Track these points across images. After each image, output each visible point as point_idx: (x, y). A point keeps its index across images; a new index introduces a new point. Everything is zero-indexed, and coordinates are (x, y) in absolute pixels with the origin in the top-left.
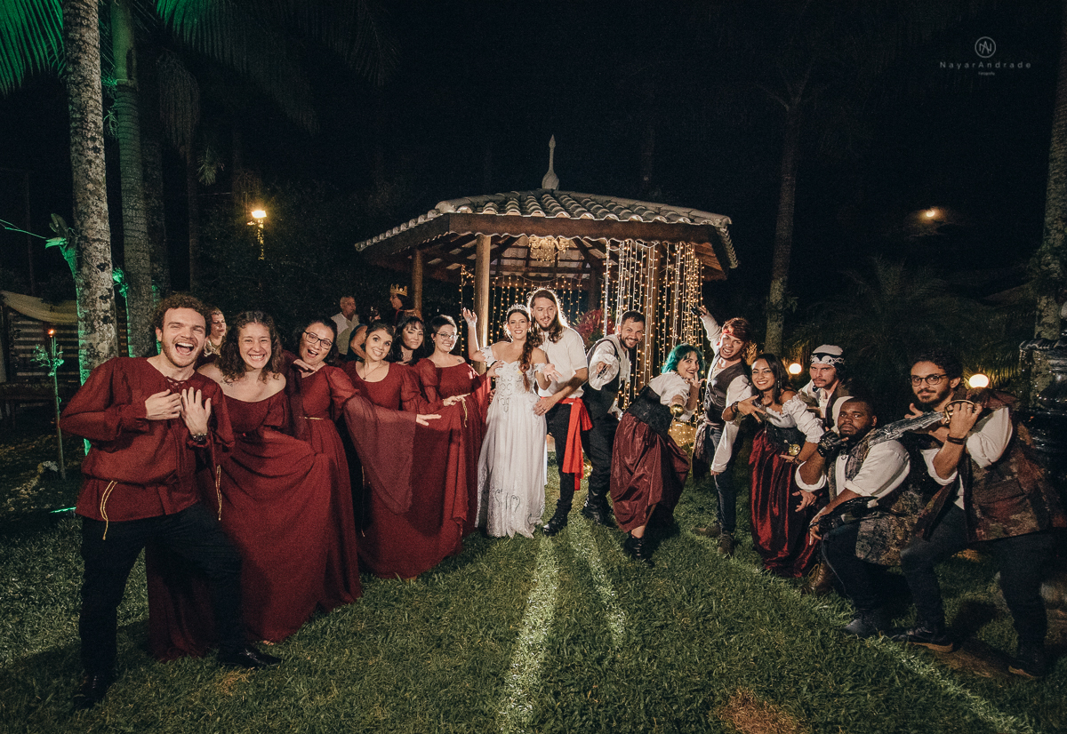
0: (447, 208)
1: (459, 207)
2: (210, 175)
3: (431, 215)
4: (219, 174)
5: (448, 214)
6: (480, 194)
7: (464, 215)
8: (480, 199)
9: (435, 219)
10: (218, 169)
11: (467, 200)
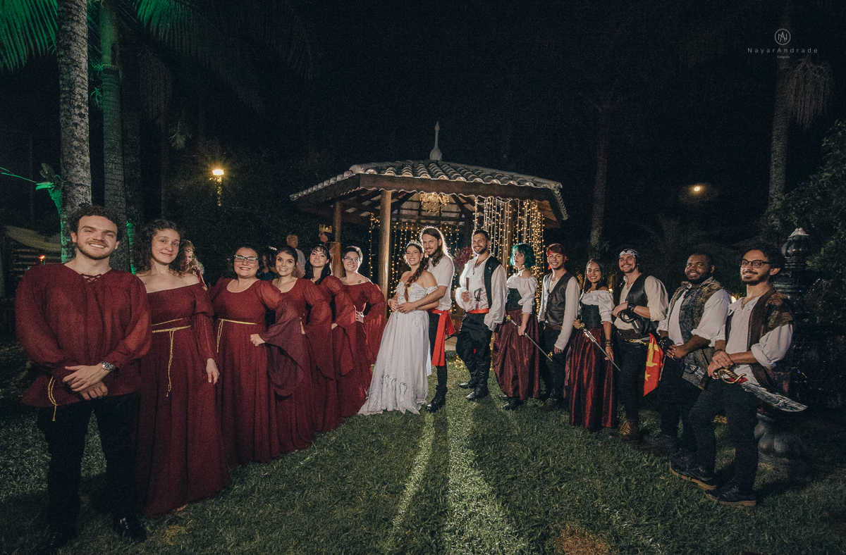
0: (358, 170)
1: (367, 169)
2: (180, 142)
3: (346, 175)
4: (188, 142)
5: (359, 174)
7: (371, 175)
8: (384, 165)
9: (349, 178)
10: (187, 138)
11: (374, 165)
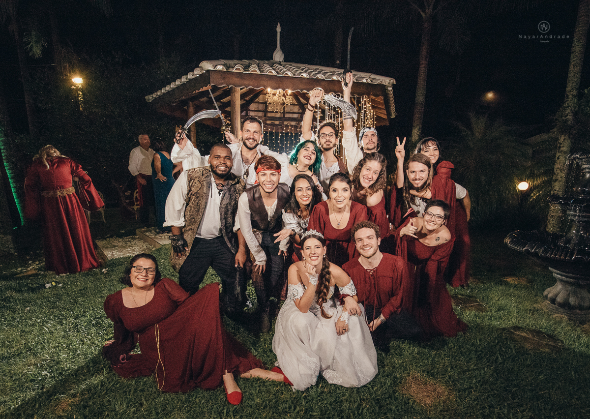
0: (207, 66)
1: (216, 66)
2: (37, 51)
3: (197, 72)
4: (44, 51)
5: (208, 71)
6: (232, 58)
7: (220, 71)
8: (231, 62)
9: (200, 75)
10: (43, 46)
11: (223, 61)
